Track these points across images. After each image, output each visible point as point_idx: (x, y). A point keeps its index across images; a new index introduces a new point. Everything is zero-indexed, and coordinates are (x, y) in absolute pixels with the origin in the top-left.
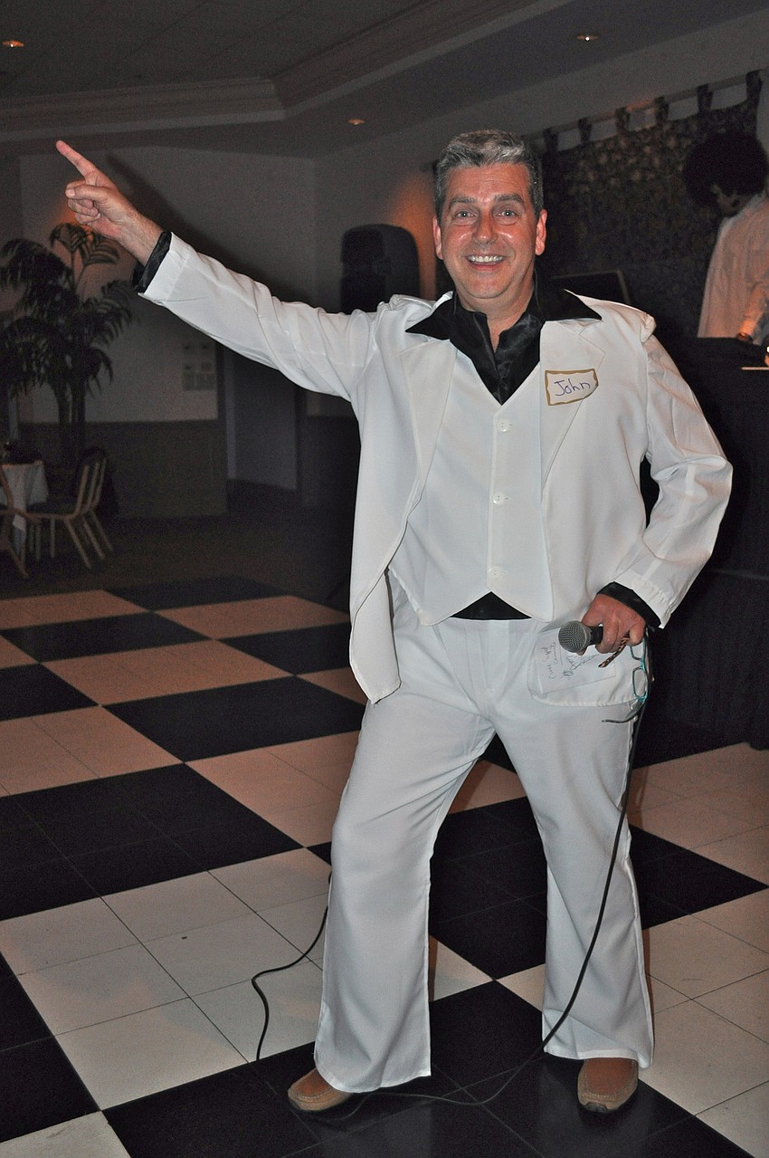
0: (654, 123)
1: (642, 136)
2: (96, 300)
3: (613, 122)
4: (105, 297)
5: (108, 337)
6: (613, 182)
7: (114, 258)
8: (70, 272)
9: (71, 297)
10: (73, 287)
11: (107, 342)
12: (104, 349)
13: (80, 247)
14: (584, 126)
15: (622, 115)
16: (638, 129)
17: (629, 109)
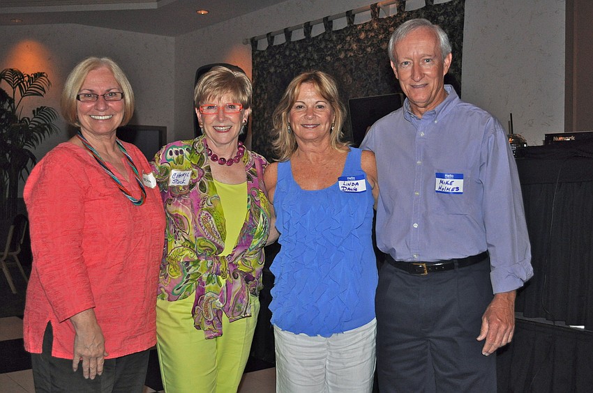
0: (396, 13)
1: (388, 21)
2: (28, 119)
3: (369, 12)
4: (35, 117)
5: (35, 143)
6: (369, 49)
7: (42, 93)
8: (12, 101)
9: (12, 116)
10: (14, 110)
11: (33, 145)
12: (32, 150)
13: (19, 84)
14: (350, 15)
15: (375, 8)
16: (385, 17)
17: (380, 5)
